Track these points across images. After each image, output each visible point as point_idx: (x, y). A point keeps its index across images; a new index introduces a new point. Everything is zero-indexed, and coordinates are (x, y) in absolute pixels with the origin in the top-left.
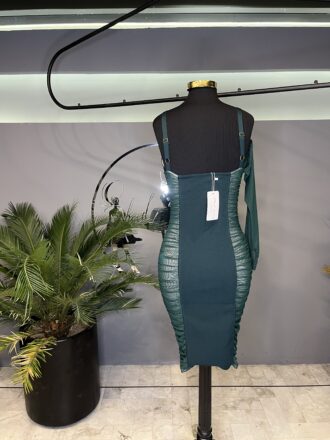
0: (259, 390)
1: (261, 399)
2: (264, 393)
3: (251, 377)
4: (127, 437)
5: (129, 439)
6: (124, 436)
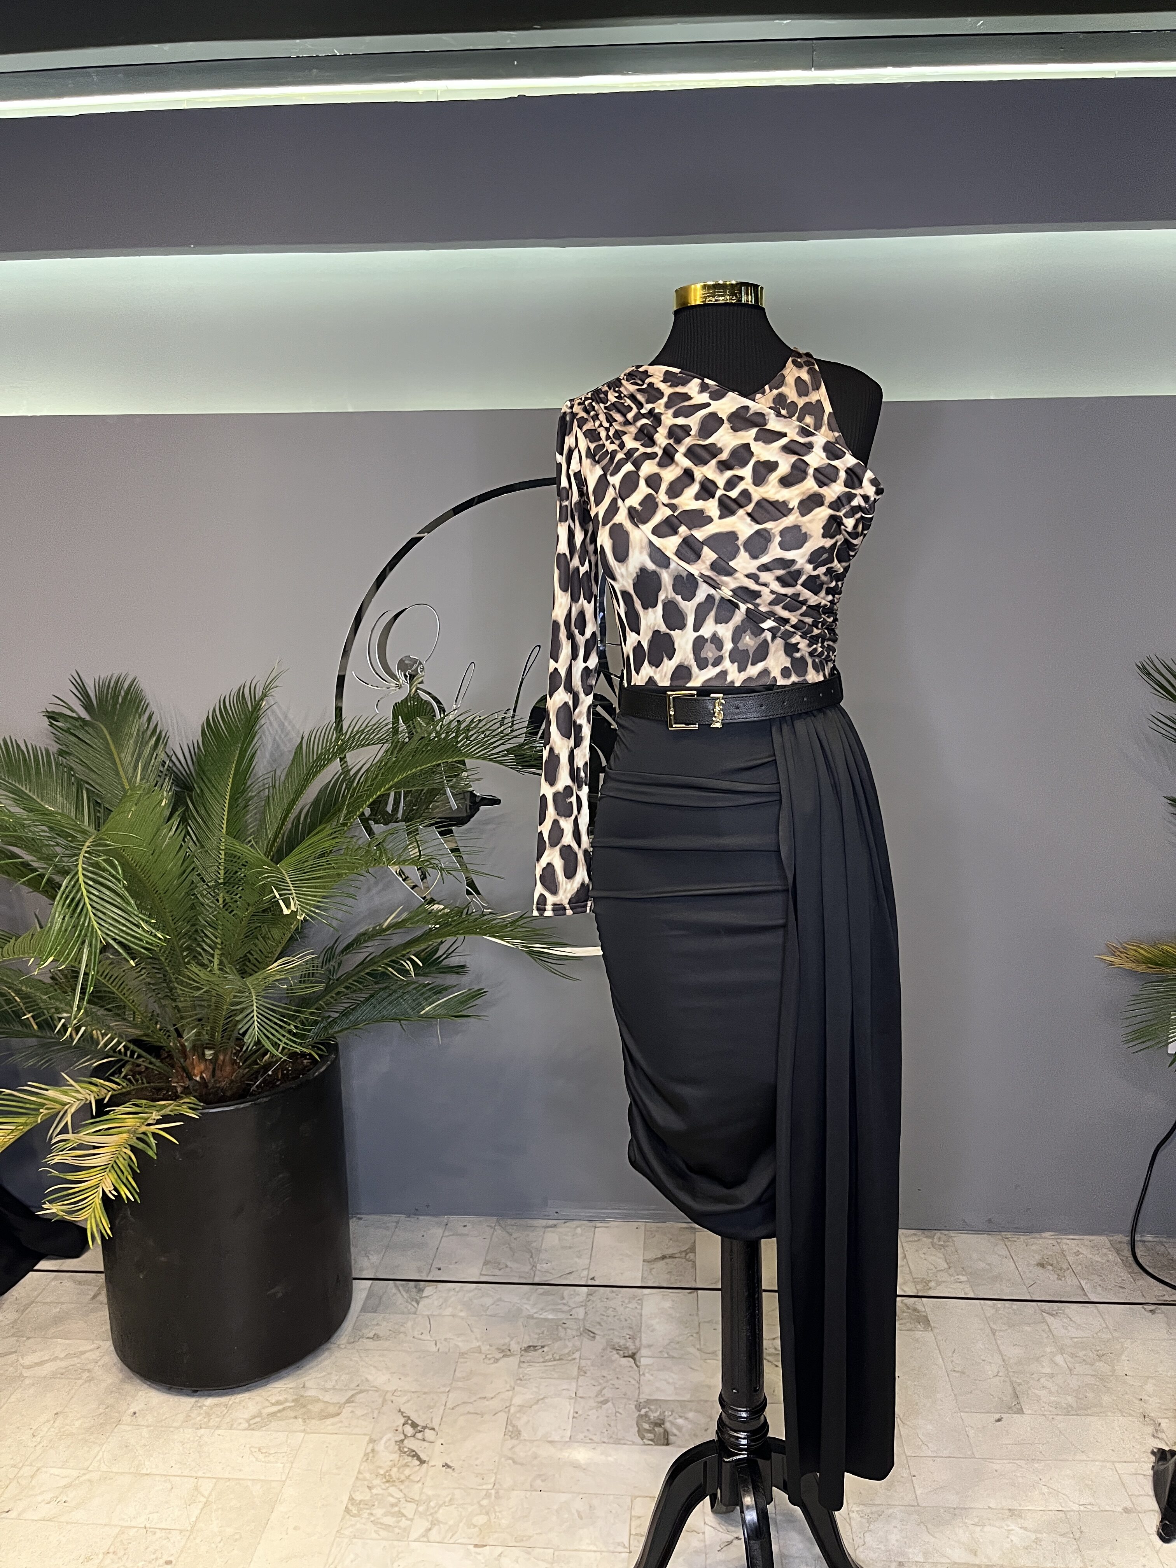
4: (425, 1427)
5: (428, 1434)
6: (414, 1425)
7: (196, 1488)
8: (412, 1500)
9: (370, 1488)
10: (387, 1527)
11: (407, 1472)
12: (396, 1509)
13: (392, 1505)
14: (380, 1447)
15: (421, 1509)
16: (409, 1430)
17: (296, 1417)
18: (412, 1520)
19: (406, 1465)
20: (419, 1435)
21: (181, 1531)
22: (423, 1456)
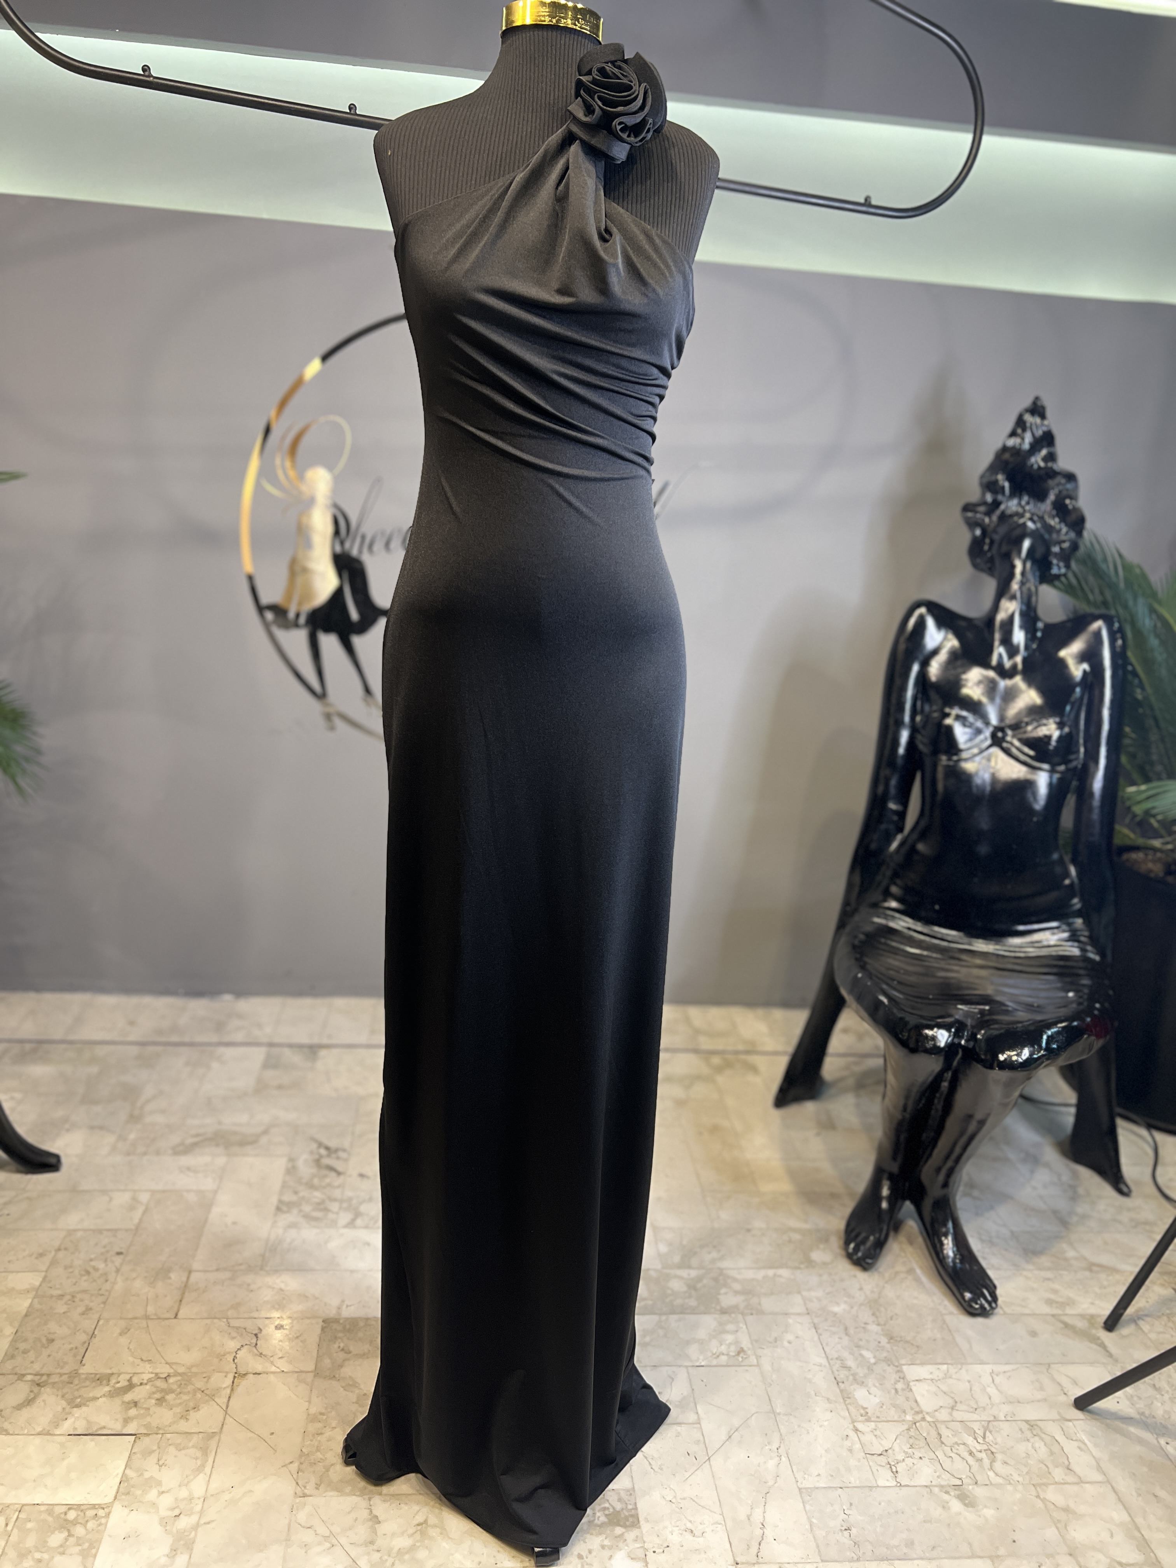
0: (716, 1060)
1: (720, 1079)
2: (729, 1065)
3: (697, 1032)
4: (336, 1150)
5: (342, 1154)
6: (327, 1148)
7: (134, 1199)
8: (335, 1200)
9: (296, 1193)
10: (316, 1219)
11: (327, 1180)
12: (322, 1206)
13: (319, 1204)
14: (300, 1163)
15: (345, 1205)
16: (323, 1152)
17: (217, 1145)
18: (337, 1213)
19: (326, 1176)
20: (334, 1155)
21: (127, 1230)
22: (340, 1169)
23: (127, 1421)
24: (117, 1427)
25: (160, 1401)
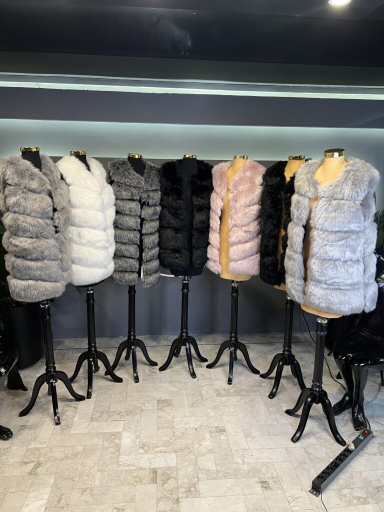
8: (155, 378)
9: (146, 377)
10: (152, 382)
11: (153, 374)
13: (152, 379)
15: (158, 379)
18: (156, 381)
23: (121, 418)
24: (120, 419)
25: (127, 415)
